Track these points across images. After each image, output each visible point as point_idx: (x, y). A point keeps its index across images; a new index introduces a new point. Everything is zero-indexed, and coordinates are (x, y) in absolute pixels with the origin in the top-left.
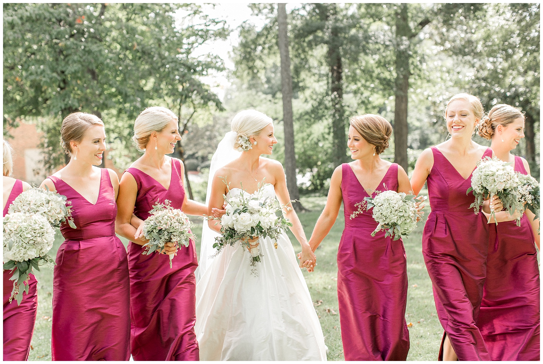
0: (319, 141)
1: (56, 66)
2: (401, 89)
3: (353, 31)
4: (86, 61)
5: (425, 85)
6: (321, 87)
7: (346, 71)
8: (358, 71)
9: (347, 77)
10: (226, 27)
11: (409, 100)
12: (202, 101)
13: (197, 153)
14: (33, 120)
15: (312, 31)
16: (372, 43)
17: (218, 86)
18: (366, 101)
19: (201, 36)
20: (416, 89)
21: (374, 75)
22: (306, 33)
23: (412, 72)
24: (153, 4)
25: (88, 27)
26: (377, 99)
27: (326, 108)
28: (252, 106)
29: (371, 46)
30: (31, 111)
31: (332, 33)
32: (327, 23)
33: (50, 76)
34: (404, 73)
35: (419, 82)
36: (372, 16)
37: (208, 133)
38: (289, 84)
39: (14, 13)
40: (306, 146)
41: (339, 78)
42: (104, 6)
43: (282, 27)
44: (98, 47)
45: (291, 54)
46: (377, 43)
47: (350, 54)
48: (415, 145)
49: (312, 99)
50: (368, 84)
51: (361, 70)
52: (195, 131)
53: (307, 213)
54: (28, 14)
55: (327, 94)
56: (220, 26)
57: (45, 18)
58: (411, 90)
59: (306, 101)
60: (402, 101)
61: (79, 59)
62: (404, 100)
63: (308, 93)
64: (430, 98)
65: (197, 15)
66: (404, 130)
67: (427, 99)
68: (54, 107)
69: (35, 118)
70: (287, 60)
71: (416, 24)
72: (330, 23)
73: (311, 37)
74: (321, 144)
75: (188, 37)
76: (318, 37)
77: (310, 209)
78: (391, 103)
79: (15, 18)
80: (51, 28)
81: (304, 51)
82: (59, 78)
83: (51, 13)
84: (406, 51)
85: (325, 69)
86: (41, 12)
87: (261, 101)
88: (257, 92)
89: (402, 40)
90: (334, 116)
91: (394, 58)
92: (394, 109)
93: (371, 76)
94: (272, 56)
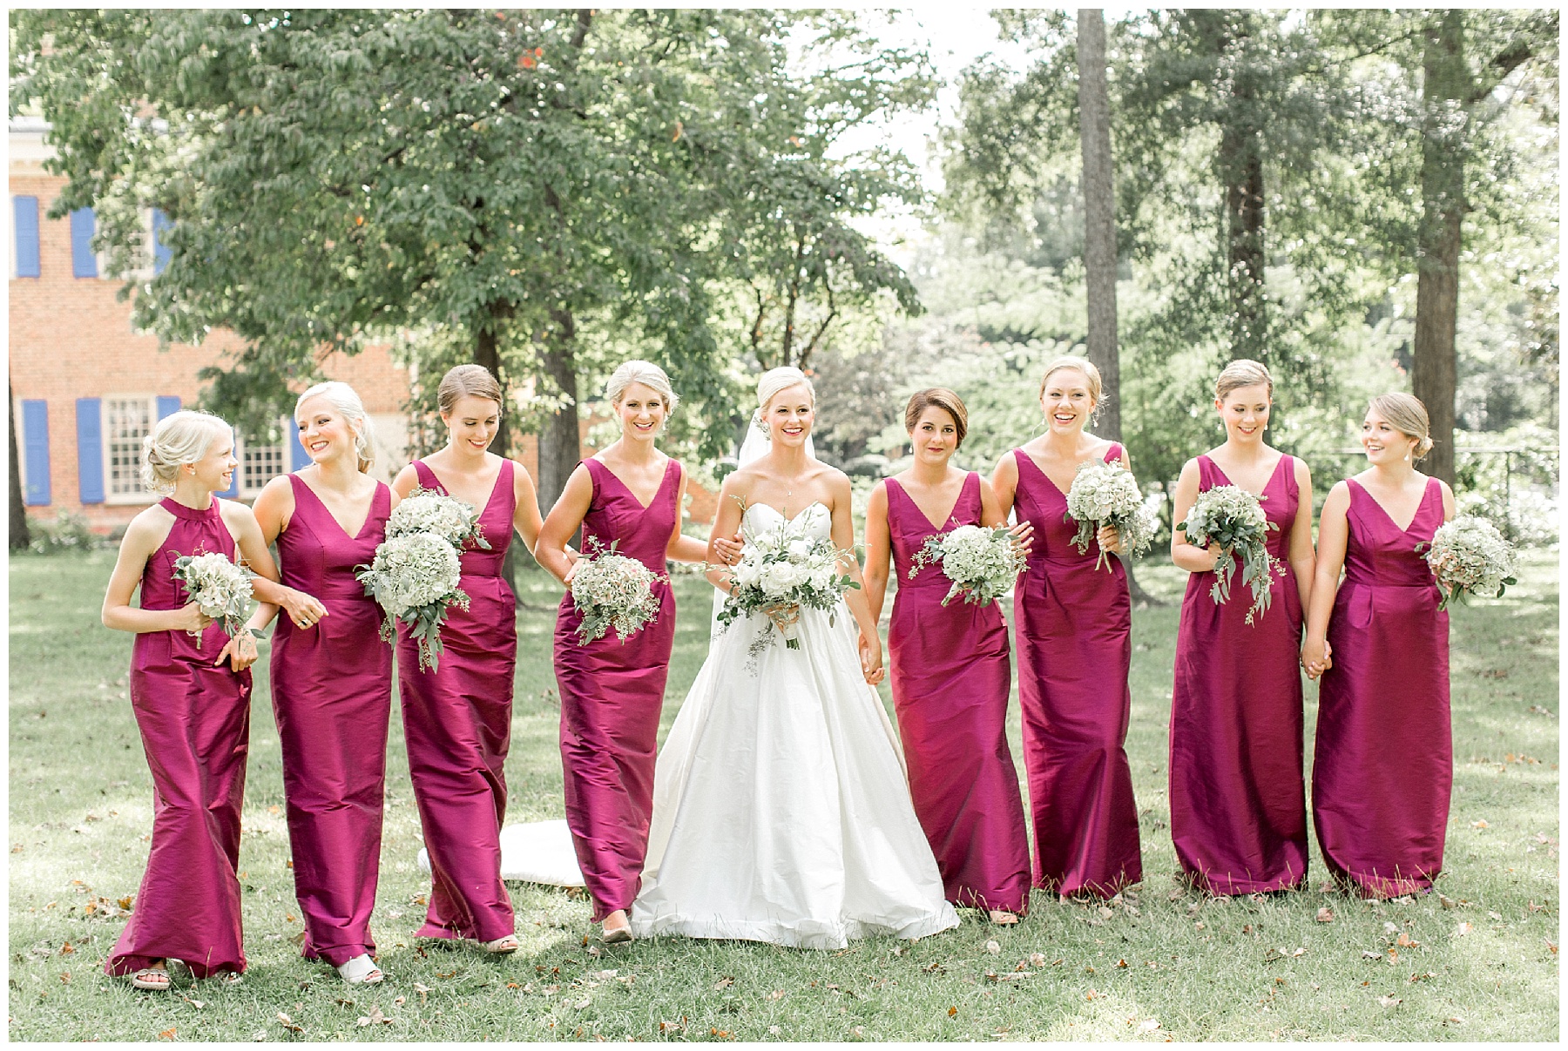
0: (1192, 401)
1: (466, 186)
2: (1439, 254)
3: (1298, 83)
4: (545, 170)
5: (1511, 239)
6: (1200, 245)
7: (1275, 200)
8: (1309, 201)
9: (1278, 218)
10: (926, 71)
11: (1462, 284)
12: (856, 286)
13: (831, 431)
14: (383, 333)
15: (1179, 86)
16: (1353, 119)
17: (901, 241)
18: (1334, 288)
19: (856, 102)
20: (1483, 251)
21: (1359, 211)
22: (1157, 92)
23: (1472, 201)
24: (727, 12)
25: (549, 79)
26: (1364, 282)
27: (1215, 307)
28: (996, 299)
29: (1352, 128)
30: (380, 308)
31: (1236, 89)
32: (1222, 61)
33: (449, 215)
34: (1447, 207)
35: (1492, 232)
36: (1355, 40)
37: (862, 375)
38: (1106, 238)
39: (353, 39)
40: (1149, 416)
41: (1254, 221)
42: (585, 16)
43: (1091, 72)
44: (578, 132)
45: (1117, 150)
46: (1369, 117)
47: (1288, 152)
48: (1473, 418)
49: (1172, 281)
50: (1338, 237)
51: (1317, 195)
52: (826, 370)
53: (1154, 610)
54: (392, 43)
55: (1217, 267)
56: (908, 70)
57: (436, 53)
58: (1467, 255)
59: (1155, 285)
60: (1440, 288)
61: (525, 167)
62: (1446, 285)
63: (1161, 261)
64: (1523, 279)
65: (843, 39)
66: (1445, 374)
67: (1515, 281)
68: (457, 299)
69: (388, 328)
70: (1102, 169)
71: (1487, 61)
72: (1231, 61)
73: (1171, 103)
74: (1194, 412)
75: (821, 104)
76: (1196, 100)
77: (1162, 599)
78: (1405, 293)
79: (357, 53)
80: (451, 82)
81: (1152, 144)
82: (471, 218)
83: (451, 39)
84: (1456, 143)
85: (1211, 195)
86: (425, 37)
87: (1022, 284)
88: (1010, 258)
89: (1443, 110)
90: (1237, 329)
91: (1419, 161)
92: (1413, 312)
93: (1350, 217)
94: (1059, 157)
